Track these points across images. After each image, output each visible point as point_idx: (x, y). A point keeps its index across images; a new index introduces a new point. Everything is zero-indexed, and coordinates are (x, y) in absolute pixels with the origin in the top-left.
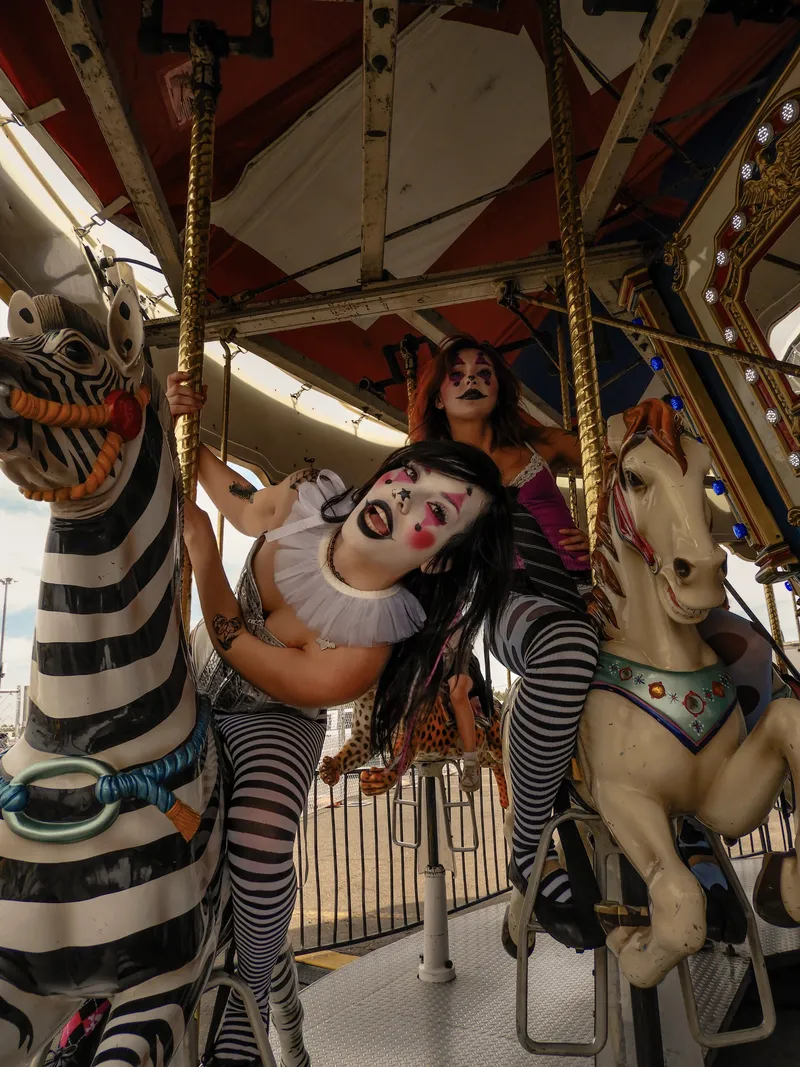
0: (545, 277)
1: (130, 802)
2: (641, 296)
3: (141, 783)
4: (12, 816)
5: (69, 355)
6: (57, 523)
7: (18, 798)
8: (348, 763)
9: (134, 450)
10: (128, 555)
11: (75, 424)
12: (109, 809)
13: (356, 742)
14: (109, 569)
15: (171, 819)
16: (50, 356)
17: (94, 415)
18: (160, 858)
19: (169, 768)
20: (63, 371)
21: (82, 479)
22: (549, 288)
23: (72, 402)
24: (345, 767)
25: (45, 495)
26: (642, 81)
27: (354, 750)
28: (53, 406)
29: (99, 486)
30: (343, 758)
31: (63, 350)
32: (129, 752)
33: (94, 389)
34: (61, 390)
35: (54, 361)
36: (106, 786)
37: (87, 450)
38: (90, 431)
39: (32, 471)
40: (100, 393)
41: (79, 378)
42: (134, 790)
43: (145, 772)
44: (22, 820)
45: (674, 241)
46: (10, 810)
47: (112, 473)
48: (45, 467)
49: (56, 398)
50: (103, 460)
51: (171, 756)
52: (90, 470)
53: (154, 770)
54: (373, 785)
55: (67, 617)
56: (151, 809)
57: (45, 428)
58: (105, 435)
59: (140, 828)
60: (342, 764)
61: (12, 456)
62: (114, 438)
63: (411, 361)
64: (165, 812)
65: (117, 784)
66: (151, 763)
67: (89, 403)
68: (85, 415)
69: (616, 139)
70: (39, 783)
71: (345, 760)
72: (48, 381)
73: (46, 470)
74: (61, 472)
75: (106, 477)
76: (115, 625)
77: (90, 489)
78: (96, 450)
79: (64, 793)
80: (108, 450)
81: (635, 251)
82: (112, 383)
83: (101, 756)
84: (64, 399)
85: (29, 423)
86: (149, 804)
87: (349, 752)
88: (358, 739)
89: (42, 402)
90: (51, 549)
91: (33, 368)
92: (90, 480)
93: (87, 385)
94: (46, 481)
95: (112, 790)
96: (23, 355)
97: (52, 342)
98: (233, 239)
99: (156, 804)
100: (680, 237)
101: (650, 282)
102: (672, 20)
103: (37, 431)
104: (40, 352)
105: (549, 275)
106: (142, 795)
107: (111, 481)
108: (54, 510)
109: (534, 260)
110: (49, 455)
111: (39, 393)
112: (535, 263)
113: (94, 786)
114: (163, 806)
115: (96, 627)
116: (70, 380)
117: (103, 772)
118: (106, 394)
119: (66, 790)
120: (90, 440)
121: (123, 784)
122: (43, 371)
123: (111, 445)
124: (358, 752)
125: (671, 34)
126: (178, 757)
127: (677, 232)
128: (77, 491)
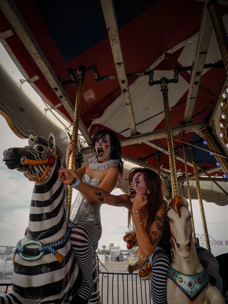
0: (179, 131)
1: (47, 252)
2: (205, 135)
3: (49, 248)
4: (21, 254)
5: (38, 149)
6: (36, 186)
7: (22, 250)
8: (136, 268)
9: (53, 169)
10: (51, 193)
11: (39, 164)
12: (41, 254)
13: (139, 262)
14: (46, 196)
15: (56, 257)
16: (34, 150)
17: (43, 162)
18: (54, 266)
19: (56, 244)
20: (36, 153)
21: (40, 176)
22: (180, 134)
23: (38, 160)
24: (135, 269)
25: (33, 180)
26: (192, 85)
27: (138, 264)
28: (34, 161)
29: (44, 178)
30: (134, 266)
31: (37, 149)
32: (47, 240)
33: (44, 156)
34: (36, 157)
35: (35, 151)
36: (41, 248)
37: (42, 170)
38: (43, 166)
39: (29, 175)
40: (45, 157)
41: (40, 154)
42: (47, 250)
43: (51, 245)
44: (23, 255)
45: (211, 121)
46: (20, 253)
47: (48, 174)
48: (32, 174)
49: (35, 159)
50: (45, 172)
51: (57, 242)
52: (42, 174)
53: (53, 245)
54: (142, 274)
55: (36, 208)
56: (51, 254)
57: (32, 166)
58: (46, 166)
59: (49, 259)
60: (134, 268)
61: (25, 172)
62: (48, 167)
63: (158, 157)
64: (54, 255)
65: (43, 247)
66: (52, 243)
67: (42, 159)
68: (41, 162)
69: (189, 98)
70: (27, 247)
71: (135, 267)
72: (33, 156)
73: (32, 175)
74: (35, 175)
75: (46, 176)
76: (47, 210)
77: (42, 179)
78: (44, 170)
79: (32, 249)
80: (47, 170)
81: (202, 123)
82: (48, 155)
83: (41, 241)
84: (37, 160)
85: (28, 165)
86: (51, 253)
87: (136, 264)
88: (139, 261)
89: (31, 161)
90: (34, 192)
91: (30, 153)
92: (42, 177)
93: (42, 156)
94: (33, 177)
95: (42, 249)
96: (28, 150)
97: (35, 147)
98: (103, 126)
99: (52, 253)
100: (212, 120)
101: (207, 131)
102: (195, 73)
103: (30, 166)
104: (32, 149)
105: (180, 131)
106: (49, 251)
107: (47, 176)
108: (35, 183)
109: (176, 127)
110: (33, 172)
111: (31, 159)
112: (176, 128)
113: (39, 248)
114: (54, 254)
115: (42, 210)
116: (38, 155)
117: (41, 245)
118: (46, 157)
119: (33, 249)
120: (42, 167)
121: (45, 248)
122: (32, 154)
123: (47, 168)
124: (139, 265)
125: (196, 75)
126: (59, 242)
127: (211, 118)
128: (39, 179)
